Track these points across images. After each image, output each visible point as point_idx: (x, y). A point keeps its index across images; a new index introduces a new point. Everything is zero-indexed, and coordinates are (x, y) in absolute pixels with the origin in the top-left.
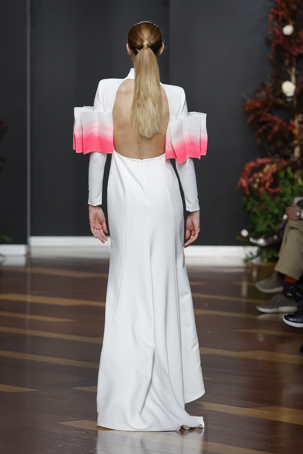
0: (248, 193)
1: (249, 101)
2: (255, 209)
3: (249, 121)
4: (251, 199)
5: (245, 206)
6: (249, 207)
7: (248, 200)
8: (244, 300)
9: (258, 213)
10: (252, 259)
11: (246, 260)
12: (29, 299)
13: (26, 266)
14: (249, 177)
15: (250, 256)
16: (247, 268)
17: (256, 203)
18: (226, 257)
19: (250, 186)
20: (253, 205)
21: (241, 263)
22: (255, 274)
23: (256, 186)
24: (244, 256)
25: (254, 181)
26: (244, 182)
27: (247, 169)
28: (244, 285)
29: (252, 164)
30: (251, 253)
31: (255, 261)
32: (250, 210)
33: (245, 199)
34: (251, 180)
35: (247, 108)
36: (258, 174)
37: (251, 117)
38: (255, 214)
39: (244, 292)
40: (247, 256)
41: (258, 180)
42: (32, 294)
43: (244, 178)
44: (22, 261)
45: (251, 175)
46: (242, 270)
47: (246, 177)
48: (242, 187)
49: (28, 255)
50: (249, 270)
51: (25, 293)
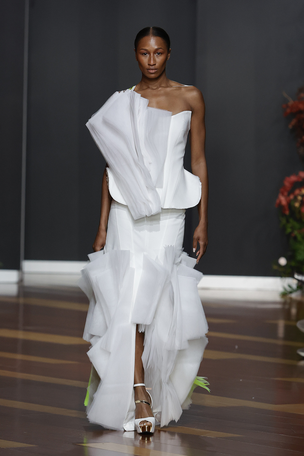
0: (287, 213)
1: (291, 102)
2: (296, 233)
3: (290, 127)
4: (291, 220)
5: (284, 228)
6: (289, 230)
7: (288, 221)
8: (280, 342)
9: (299, 237)
10: (291, 292)
11: (284, 294)
12: (20, 335)
13: (18, 296)
14: (289, 195)
15: (289, 289)
16: (284, 303)
17: (297, 225)
18: (259, 290)
19: (290, 205)
20: (293, 228)
21: (277, 298)
22: (294, 311)
23: (297, 205)
24: (281, 290)
25: (295, 198)
26: (283, 200)
27: (287, 184)
28: (281, 324)
29: (293, 178)
30: (290, 286)
31: (294, 296)
32: (290, 233)
33: (284, 221)
34: (292, 197)
35: (288, 111)
36: (300, 191)
37: (294, 122)
38: (295, 238)
39: (281, 332)
40: (285, 289)
41: (300, 198)
42: (25, 330)
43: (283, 194)
44: (13, 290)
45: (291, 192)
46: (278, 306)
47: (286, 194)
48: (280, 206)
49: (20, 282)
50: (287, 307)
51: (16, 328)
